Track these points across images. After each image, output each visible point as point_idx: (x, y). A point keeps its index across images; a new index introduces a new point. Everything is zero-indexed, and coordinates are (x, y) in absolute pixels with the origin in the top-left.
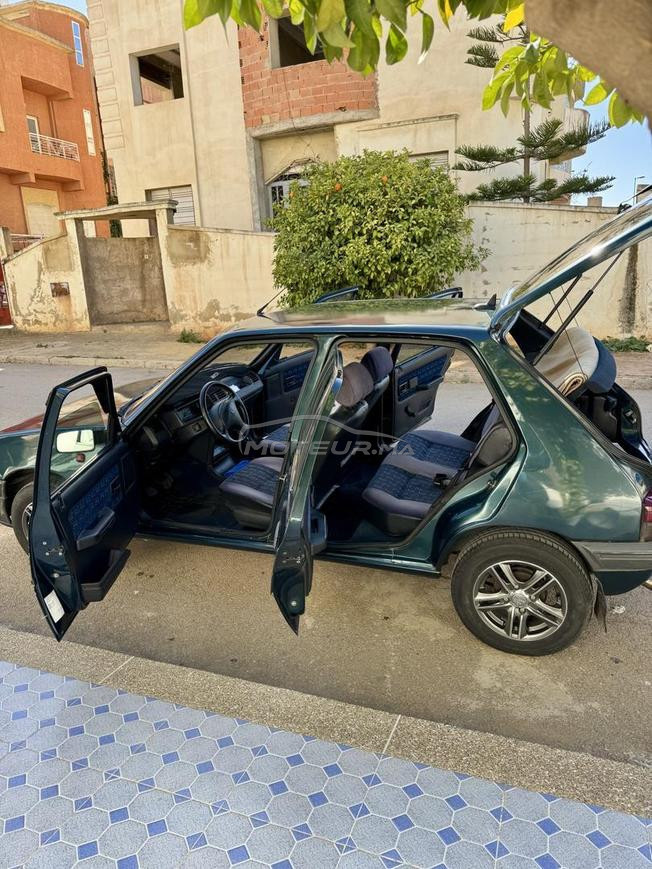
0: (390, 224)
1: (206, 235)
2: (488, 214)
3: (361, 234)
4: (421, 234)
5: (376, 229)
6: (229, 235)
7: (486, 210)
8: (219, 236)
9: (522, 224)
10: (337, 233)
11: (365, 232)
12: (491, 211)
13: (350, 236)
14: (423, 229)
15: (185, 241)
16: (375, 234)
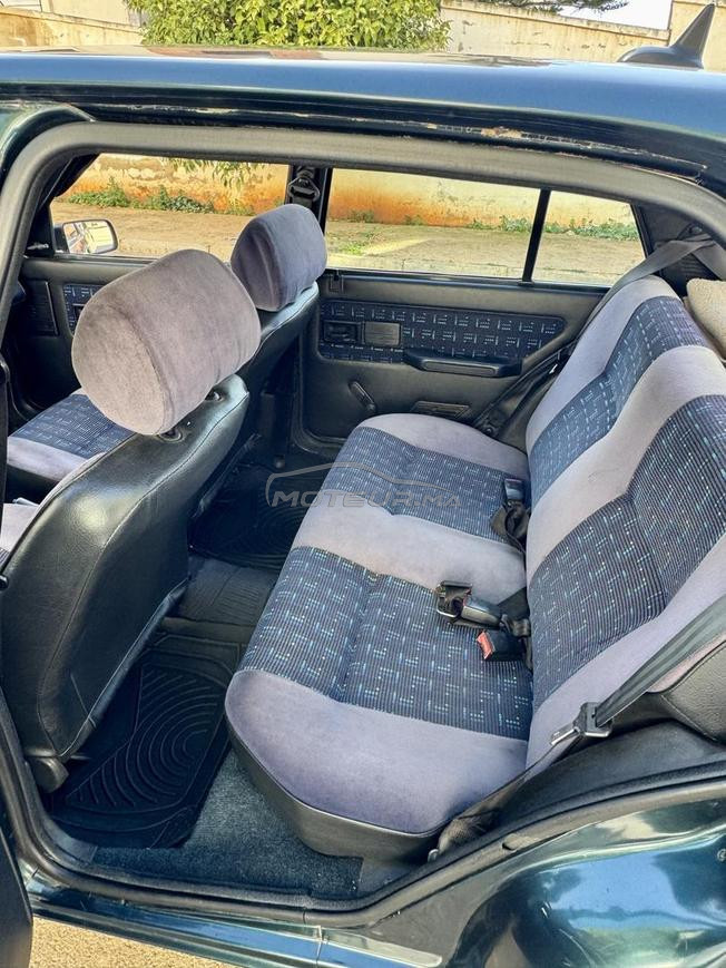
0: (326, 8)
1: (45, 26)
2: (466, 23)
3: (277, 23)
4: (373, 32)
5: (302, 17)
6: (81, 28)
7: (464, 16)
8: (65, 29)
9: (512, 43)
10: (239, 19)
11: (284, 20)
12: (472, 18)
13: (261, 28)
14: (377, 24)
15: (12, 34)
16: (301, 24)
